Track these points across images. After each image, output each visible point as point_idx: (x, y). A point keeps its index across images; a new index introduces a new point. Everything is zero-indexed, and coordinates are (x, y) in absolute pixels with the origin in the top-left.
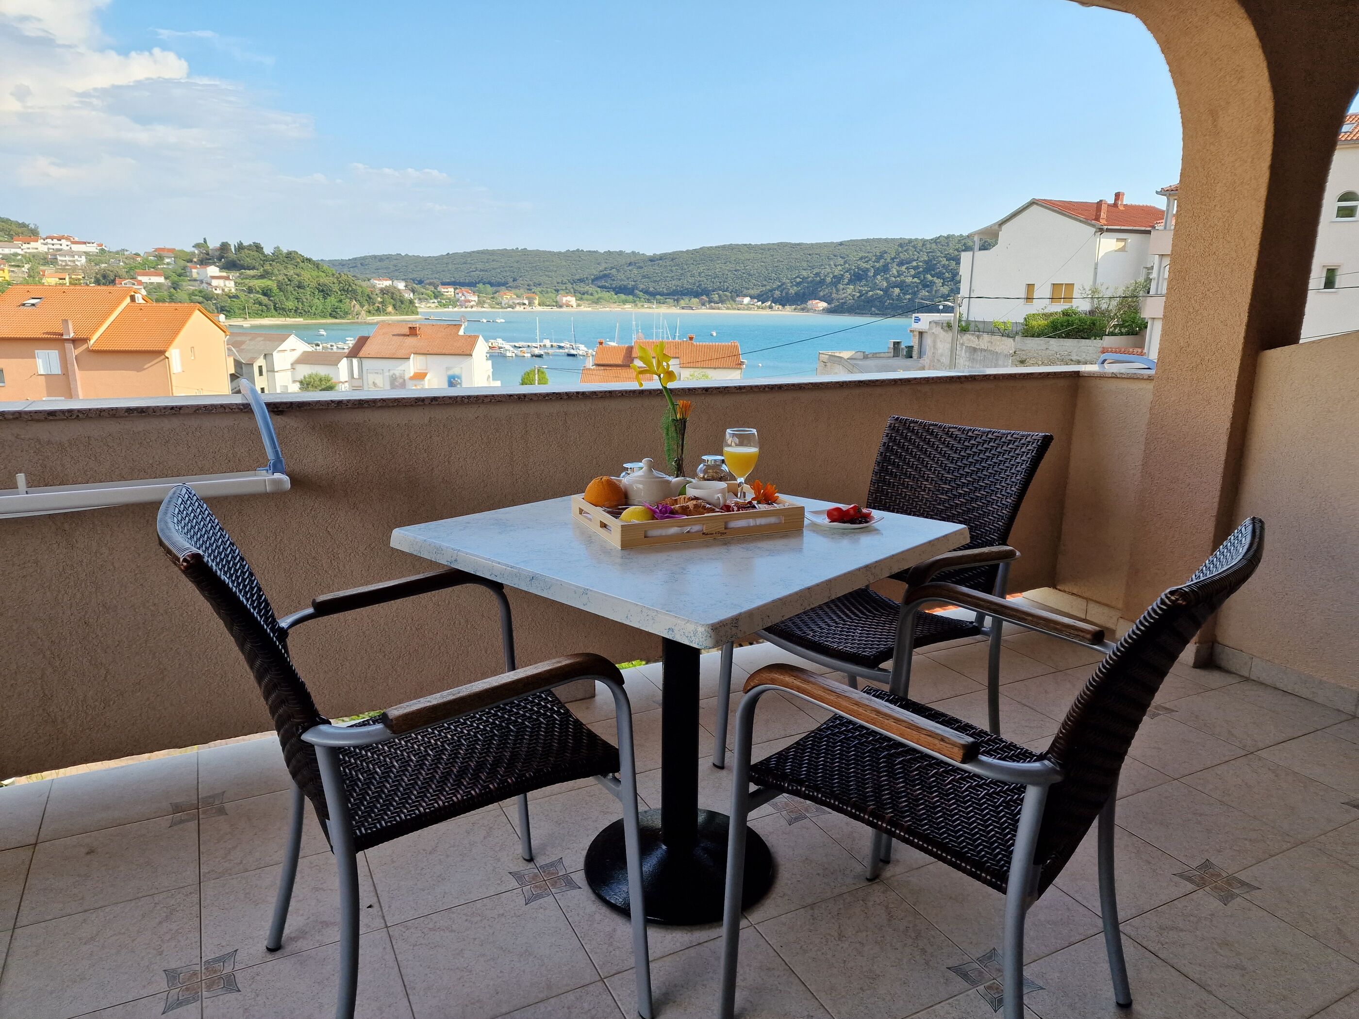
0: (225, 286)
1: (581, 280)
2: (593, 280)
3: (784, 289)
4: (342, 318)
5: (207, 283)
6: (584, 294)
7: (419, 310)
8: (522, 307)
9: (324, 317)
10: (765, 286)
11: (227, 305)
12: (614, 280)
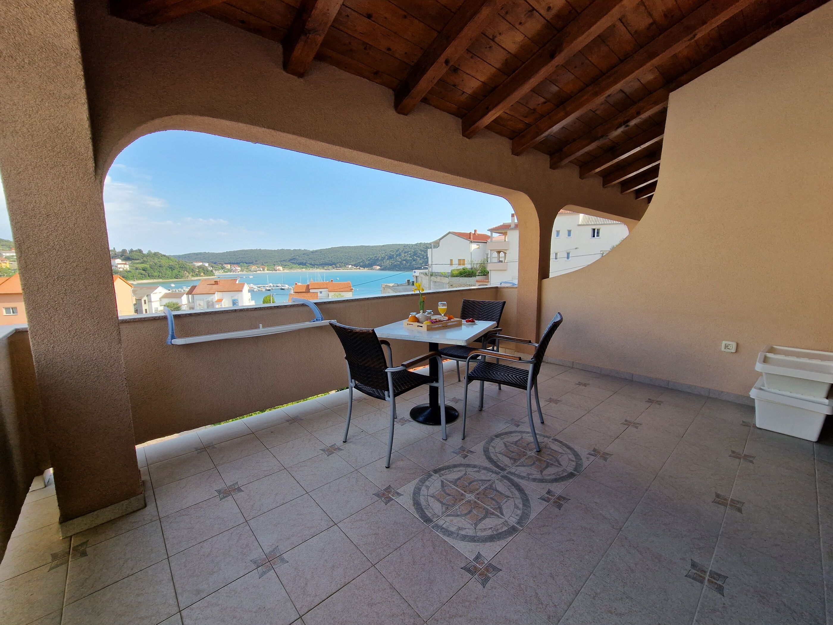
0: (124, 267)
1: (284, 261)
2: (289, 261)
3: (364, 262)
4: (180, 278)
6: (286, 266)
7: (215, 274)
8: (260, 271)
9: (172, 278)
10: (357, 261)
12: (297, 260)
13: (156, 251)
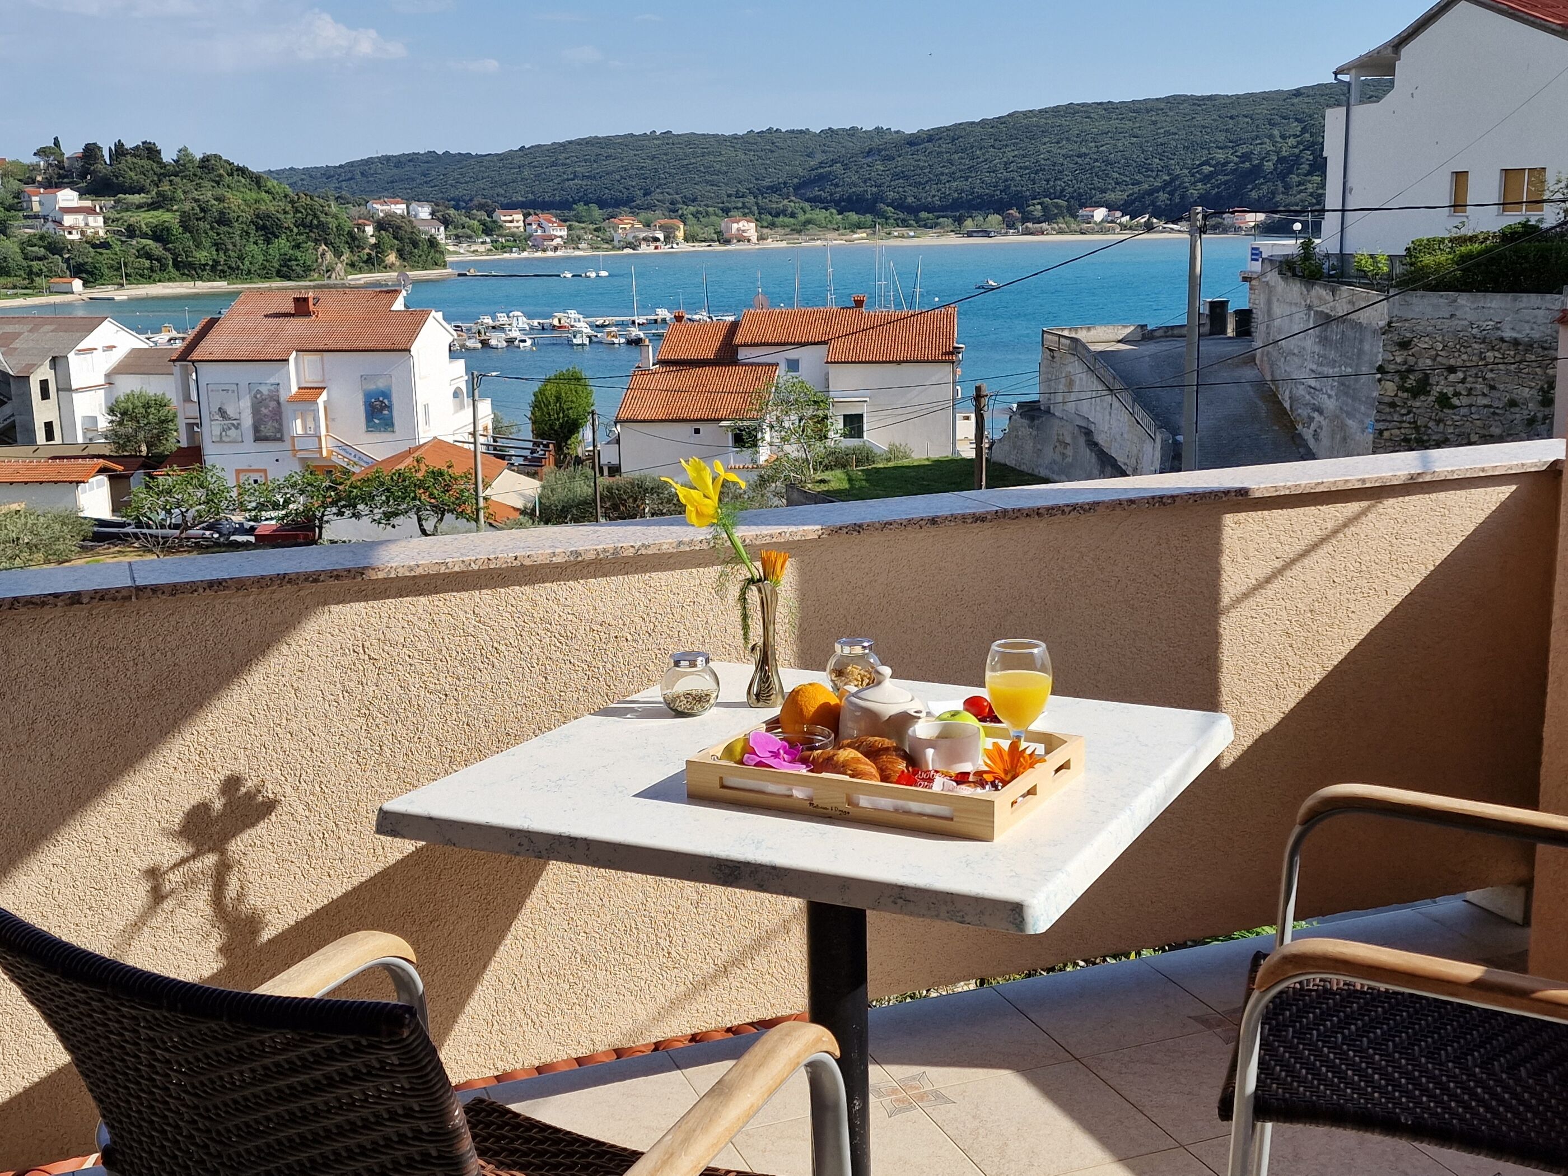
0: (87, 225)
1: (774, 189)
2: (797, 188)
3: (1175, 190)
4: (299, 277)
5: (54, 221)
6: (777, 215)
7: (449, 259)
8: (652, 246)
9: (267, 277)
10: (1139, 183)
11: (90, 260)
12: (837, 185)
13: (208, 153)
